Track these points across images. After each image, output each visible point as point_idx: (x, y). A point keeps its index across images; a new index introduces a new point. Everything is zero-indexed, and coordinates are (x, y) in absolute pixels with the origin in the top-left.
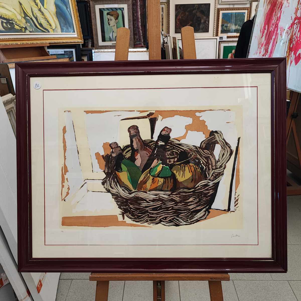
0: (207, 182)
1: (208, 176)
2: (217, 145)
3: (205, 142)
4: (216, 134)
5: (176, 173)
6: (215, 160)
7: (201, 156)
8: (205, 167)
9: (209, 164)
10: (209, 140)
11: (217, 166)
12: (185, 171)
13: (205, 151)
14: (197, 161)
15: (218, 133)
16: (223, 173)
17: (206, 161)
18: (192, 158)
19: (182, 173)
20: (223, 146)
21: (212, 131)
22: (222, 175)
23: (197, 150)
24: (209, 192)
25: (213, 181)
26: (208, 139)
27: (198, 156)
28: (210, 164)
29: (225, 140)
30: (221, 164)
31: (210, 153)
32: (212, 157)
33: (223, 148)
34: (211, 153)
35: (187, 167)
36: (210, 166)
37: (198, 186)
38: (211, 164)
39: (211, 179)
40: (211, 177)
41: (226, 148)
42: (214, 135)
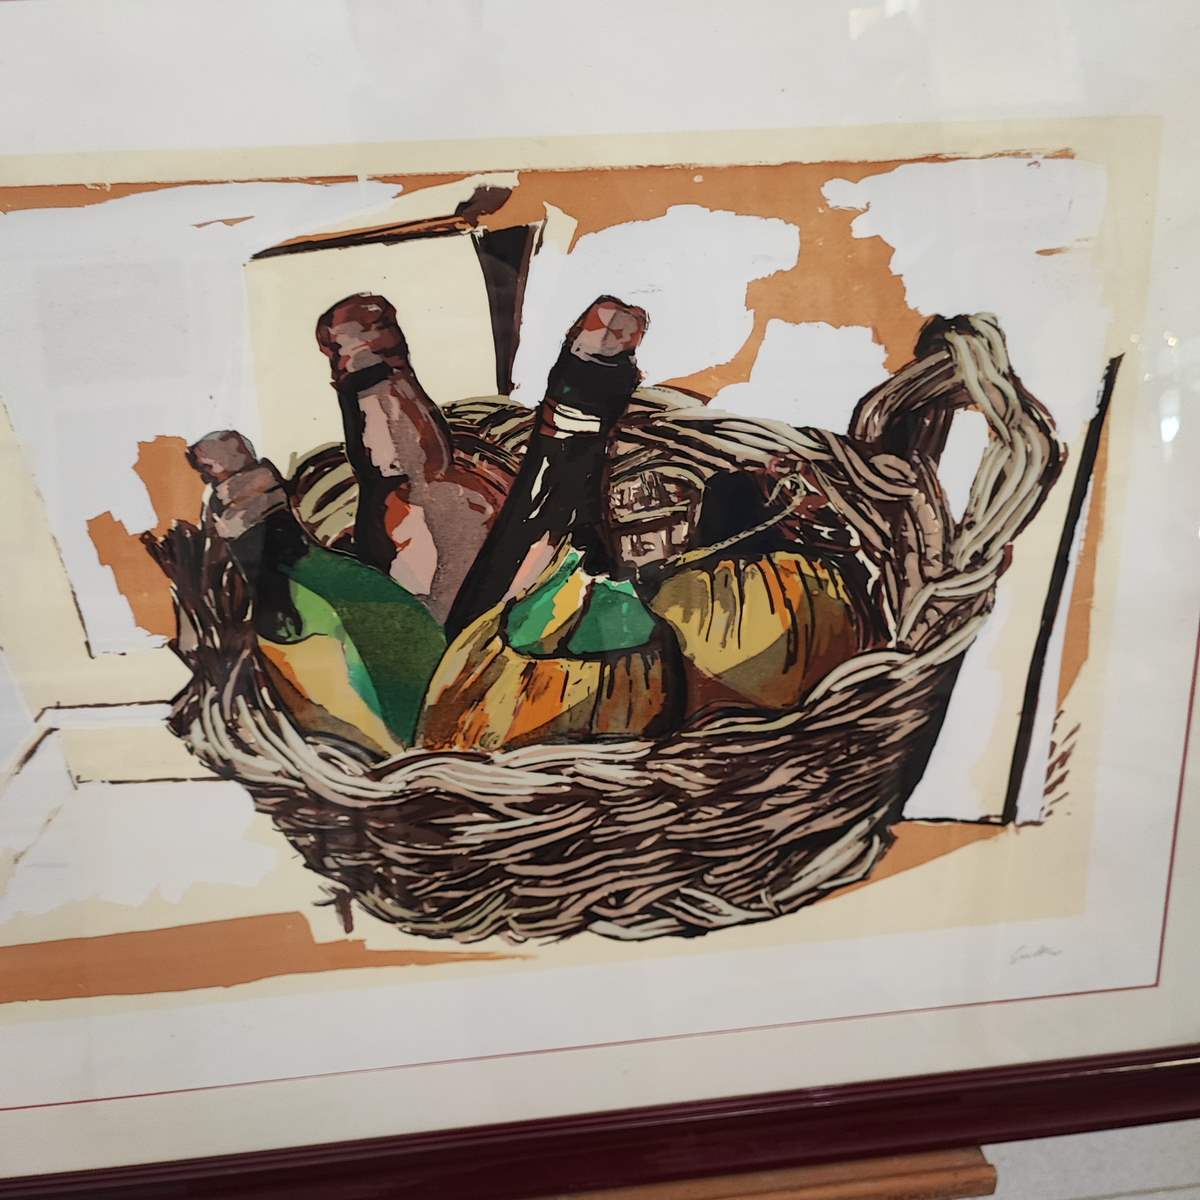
0: (888, 663)
1: (892, 626)
2: (961, 417)
3: (882, 402)
4: (959, 341)
5: (686, 618)
6: (945, 516)
7: (852, 496)
8: (875, 572)
9: (903, 549)
10: (910, 382)
11: (952, 556)
12: (742, 602)
13: (881, 461)
14: (825, 535)
15: (975, 333)
16: (990, 600)
17: (886, 527)
18: (793, 517)
19: (720, 616)
20: (1003, 419)
21: (938, 318)
22: (980, 613)
23: (824, 457)
24: (896, 723)
25: (921, 653)
26: (906, 375)
27: (837, 503)
28: (912, 550)
29: (1016, 382)
30: (979, 547)
31: (913, 477)
32: (929, 500)
33: (999, 436)
34: (920, 474)
35: (759, 575)
36: (911, 562)
37: (828, 694)
38: (915, 547)
39: (911, 643)
40: (914, 628)
41: (1024, 434)
42: (948, 346)
